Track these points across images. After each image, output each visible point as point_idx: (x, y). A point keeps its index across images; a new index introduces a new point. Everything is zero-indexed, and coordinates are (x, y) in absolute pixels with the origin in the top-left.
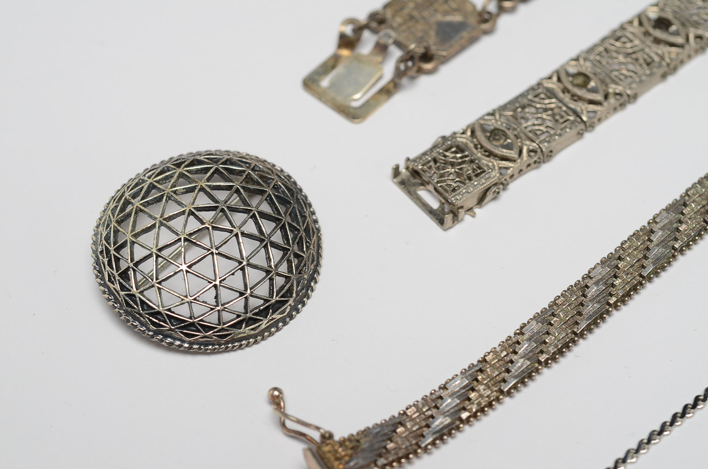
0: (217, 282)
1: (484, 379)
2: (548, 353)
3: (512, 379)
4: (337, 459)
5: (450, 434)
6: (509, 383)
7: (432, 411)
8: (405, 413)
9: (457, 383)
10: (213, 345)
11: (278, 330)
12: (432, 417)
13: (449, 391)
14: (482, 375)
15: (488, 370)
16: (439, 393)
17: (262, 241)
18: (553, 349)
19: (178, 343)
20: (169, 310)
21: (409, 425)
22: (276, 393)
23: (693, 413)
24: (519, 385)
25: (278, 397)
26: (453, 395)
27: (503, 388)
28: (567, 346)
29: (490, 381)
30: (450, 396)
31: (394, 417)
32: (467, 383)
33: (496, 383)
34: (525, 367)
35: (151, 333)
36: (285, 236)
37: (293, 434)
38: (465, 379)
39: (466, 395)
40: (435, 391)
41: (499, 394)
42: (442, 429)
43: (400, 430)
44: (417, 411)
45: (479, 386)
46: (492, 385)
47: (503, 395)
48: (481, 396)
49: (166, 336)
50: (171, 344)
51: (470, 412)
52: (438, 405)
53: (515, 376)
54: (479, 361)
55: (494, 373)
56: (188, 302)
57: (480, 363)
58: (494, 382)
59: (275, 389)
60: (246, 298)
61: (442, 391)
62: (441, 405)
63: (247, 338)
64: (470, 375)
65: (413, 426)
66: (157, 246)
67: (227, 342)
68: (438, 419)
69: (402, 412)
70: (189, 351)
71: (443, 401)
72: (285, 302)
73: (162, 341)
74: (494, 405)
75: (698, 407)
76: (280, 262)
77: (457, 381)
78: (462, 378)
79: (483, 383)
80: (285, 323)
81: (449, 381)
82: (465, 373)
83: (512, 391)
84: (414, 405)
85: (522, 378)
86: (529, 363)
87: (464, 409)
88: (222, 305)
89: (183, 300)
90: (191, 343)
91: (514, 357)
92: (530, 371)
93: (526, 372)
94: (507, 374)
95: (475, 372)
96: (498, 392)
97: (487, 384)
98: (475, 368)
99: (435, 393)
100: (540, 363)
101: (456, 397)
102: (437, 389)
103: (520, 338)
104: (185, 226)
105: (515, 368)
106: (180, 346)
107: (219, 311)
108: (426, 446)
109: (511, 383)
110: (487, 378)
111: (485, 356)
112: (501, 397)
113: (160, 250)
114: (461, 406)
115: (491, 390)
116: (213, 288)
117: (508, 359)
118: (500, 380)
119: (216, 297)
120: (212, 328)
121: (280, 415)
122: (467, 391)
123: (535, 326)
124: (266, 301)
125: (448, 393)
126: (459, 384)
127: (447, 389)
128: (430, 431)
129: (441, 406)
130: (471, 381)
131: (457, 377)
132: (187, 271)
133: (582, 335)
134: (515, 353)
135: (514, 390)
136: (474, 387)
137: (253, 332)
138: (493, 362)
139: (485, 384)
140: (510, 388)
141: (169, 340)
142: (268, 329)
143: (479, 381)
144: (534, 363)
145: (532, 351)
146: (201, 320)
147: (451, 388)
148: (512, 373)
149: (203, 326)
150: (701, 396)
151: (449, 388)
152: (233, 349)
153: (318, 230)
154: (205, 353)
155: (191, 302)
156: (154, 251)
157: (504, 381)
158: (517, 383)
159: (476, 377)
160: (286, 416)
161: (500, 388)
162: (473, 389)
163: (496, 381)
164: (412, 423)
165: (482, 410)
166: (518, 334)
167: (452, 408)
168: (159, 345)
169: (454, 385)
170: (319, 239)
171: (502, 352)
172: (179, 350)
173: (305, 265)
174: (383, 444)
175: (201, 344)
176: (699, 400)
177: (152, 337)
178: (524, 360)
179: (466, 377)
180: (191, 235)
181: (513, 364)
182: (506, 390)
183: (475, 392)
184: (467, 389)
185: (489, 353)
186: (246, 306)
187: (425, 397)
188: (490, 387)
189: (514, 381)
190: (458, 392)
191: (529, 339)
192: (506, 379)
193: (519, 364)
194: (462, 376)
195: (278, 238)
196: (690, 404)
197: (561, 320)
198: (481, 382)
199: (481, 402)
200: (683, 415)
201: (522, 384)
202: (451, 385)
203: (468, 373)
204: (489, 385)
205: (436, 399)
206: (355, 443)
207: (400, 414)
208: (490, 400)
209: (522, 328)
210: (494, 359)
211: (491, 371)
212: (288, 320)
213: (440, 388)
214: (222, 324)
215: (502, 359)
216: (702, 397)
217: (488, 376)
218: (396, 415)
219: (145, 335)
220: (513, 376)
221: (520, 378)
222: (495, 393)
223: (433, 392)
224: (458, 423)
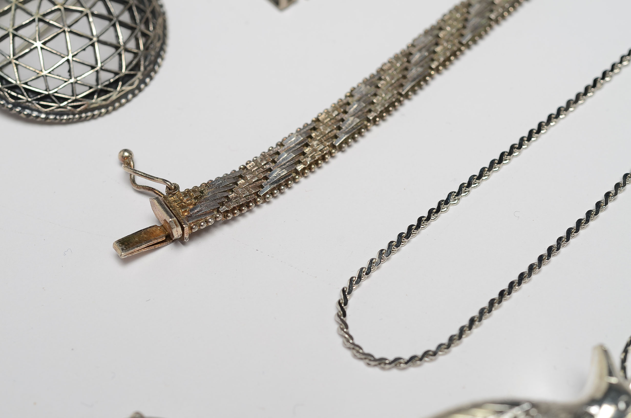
0: (70, 57)
1: (317, 136)
2: (376, 111)
3: (343, 135)
4: (182, 207)
5: (287, 185)
6: (340, 139)
7: (269, 164)
8: (245, 167)
9: (293, 139)
10: (68, 115)
11: (128, 101)
12: (270, 170)
13: (286, 147)
14: (316, 132)
15: (321, 128)
16: (277, 149)
17: (110, 20)
18: (380, 108)
19: (35, 114)
20: (26, 83)
21: (248, 177)
22: (126, 154)
23: (510, 159)
24: (350, 140)
25: (127, 157)
26: (289, 150)
27: (335, 143)
28: (392, 105)
29: (322, 137)
30: (286, 151)
31: (235, 171)
32: (302, 140)
33: (328, 139)
34: (355, 123)
35: (10, 106)
36: (133, 17)
37: (142, 190)
38: (300, 136)
39: (301, 150)
40: (272, 148)
41: (331, 149)
42: (279, 180)
43: (241, 181)
44: (256, 165)
45: (313, 142)
46: (325, 141)
47: (335, 149)
48: (315, 150)
49: (24, 108)
50: (29, 115)
51: (304, 165)
52: (275, 160)
53: (346, 132)
54: (313, 121)
55: (326, 130)
56: (43, 76)
57: (313, 122)
58: (326, 138)
59: (126, 150)
60: (97, 71)
61: (279, 147)
62: (278, 159)
63: (99, 108)
64: (304, 133)
65: (252, 178)
66: (13, 26)
67: (80, 113)
68: (275, 171)
69: (242, 167)
70: (45, 122)
71: (280, 156)
72: (133, 76)
73: (20, 112)
74: (327, 158)
75: (514, 154)
76: (128, 40)
77: (293, 138)
78: (297, 135)
79: (317, 139)
80: (134, 95)
81: (285, 139)
82: (300, 131)
83: (344, 145)
84: (253, 161)
85: (352, 134)
86: (358, 120)
87: (299, 162)
88: (75, 78)
89: (38, 74)
90: (47, 114)
91: (345, 116)
92: (359, 127)
93: (356, 128)
94: (338, 131)
95: (309, 131)
96: (331, 147)
97: (320, 140)
98: (309, 126)
99: (273, 149)
100: (368, 120)
101: (292, 152)
102: (274, 146)
103: (350, 100)
104: (39, 7)
105: (346, 125)
106: (37, 117)
107: (72, 83)
108: (265, 195)
109: (343, 138)
110: (320, 135)
111: (318, 116)
112: (333, 151)
113: (17, 29)
114: (297, 160)
115: (324, 145)
116: (66, 63)
117: (339, 118)
118: (332, 136)
119: (69, 71)
120: (66, 99)
121: (130, 172)
122: (301, 146)
123: (364, 89)
124: (116, 74)
125: (285, 149)
126: (294, 140)
127: (283, 145)
128: (268, 183)
129: (278, 161)
130: (306, 138)
131: (293, 135)
132: (42, 48)
133: (406, 96)
134: (345, 112)
135: (345, 145)
136: (308, 143)
137: (104, 103)
138: (325, 121)
139: (318, 140)
140: (342, 143)
141: (27, 112)
142: (118, 100)
143: (313, 137)
144: (363, 120)
145: (361, 110)
146: (56, 92)
147: (287, 144)
148: (343, 129)
149: (58, 98)
150: (516, 144)
151: (285, 145)
152: (86, 119)
153: (164, 14)
154: (61, 123)
155: (46, 76)
156: (11, 30)
157: (336, 137)
158: (348, 138)
159: (310, 134)
160: (136, 172)
161: (332, 143)
162: (307, 145)
163: (328, 137)
164: (252, 176)
165: (316, 163)
166: (349, 96)
167: (288, 162)
168: (17, 117)
169: (290, 142)
170: (165, 21)
171: (333, 111)
172: (36, 121)
173: (151, 43)
174: (226, 194)
175: (56, 114)
176: (515, 148)
177: (11, 109)
178: (354, 118)
179: (301, 135)
180: (45, 15)
181: (344, 122)
182: (337, 145)
183: (309, 147)
184: (302, 145)
185: (322, 114)
186: (97, 80)
187: (263, 154)
188: (323, 142)
189: (345, 136)
190: (293, 147)
191: (359, 100)
192: (338, 135)
193: (350, 122)
194: (297, 134)
195: (126, 18)
196: (507, 152)
197: (387, 83)
198: (314, 138)
199: (315, 156)
200: (500, 161)
201: (352, 139)
202: (287, 142)
203: (302, 131)
204: (322, 141)
205: (274, 155)
206: (198, 194)
207: (240, 168)
208: (323, 154)
209: (352, 91)
210: (326, 118)
211: (324, 128)
212: (136, 92)
213: (277, 145)
214: (75, 95)
215: (334, 118)
216: (517, 146)
217: (321, 133)
218: (237, 170)
219: (5, 108)
220: (344, 132)
221: (350, 134)
222: (327, 147)
223: (271, 148)
224: (294, 175)
